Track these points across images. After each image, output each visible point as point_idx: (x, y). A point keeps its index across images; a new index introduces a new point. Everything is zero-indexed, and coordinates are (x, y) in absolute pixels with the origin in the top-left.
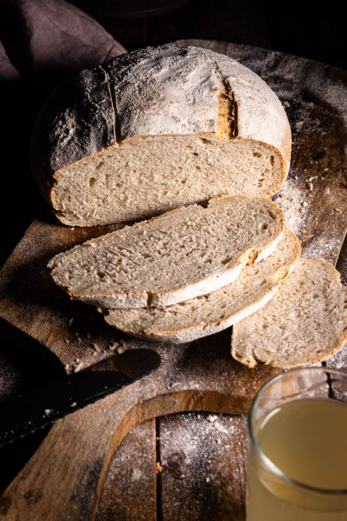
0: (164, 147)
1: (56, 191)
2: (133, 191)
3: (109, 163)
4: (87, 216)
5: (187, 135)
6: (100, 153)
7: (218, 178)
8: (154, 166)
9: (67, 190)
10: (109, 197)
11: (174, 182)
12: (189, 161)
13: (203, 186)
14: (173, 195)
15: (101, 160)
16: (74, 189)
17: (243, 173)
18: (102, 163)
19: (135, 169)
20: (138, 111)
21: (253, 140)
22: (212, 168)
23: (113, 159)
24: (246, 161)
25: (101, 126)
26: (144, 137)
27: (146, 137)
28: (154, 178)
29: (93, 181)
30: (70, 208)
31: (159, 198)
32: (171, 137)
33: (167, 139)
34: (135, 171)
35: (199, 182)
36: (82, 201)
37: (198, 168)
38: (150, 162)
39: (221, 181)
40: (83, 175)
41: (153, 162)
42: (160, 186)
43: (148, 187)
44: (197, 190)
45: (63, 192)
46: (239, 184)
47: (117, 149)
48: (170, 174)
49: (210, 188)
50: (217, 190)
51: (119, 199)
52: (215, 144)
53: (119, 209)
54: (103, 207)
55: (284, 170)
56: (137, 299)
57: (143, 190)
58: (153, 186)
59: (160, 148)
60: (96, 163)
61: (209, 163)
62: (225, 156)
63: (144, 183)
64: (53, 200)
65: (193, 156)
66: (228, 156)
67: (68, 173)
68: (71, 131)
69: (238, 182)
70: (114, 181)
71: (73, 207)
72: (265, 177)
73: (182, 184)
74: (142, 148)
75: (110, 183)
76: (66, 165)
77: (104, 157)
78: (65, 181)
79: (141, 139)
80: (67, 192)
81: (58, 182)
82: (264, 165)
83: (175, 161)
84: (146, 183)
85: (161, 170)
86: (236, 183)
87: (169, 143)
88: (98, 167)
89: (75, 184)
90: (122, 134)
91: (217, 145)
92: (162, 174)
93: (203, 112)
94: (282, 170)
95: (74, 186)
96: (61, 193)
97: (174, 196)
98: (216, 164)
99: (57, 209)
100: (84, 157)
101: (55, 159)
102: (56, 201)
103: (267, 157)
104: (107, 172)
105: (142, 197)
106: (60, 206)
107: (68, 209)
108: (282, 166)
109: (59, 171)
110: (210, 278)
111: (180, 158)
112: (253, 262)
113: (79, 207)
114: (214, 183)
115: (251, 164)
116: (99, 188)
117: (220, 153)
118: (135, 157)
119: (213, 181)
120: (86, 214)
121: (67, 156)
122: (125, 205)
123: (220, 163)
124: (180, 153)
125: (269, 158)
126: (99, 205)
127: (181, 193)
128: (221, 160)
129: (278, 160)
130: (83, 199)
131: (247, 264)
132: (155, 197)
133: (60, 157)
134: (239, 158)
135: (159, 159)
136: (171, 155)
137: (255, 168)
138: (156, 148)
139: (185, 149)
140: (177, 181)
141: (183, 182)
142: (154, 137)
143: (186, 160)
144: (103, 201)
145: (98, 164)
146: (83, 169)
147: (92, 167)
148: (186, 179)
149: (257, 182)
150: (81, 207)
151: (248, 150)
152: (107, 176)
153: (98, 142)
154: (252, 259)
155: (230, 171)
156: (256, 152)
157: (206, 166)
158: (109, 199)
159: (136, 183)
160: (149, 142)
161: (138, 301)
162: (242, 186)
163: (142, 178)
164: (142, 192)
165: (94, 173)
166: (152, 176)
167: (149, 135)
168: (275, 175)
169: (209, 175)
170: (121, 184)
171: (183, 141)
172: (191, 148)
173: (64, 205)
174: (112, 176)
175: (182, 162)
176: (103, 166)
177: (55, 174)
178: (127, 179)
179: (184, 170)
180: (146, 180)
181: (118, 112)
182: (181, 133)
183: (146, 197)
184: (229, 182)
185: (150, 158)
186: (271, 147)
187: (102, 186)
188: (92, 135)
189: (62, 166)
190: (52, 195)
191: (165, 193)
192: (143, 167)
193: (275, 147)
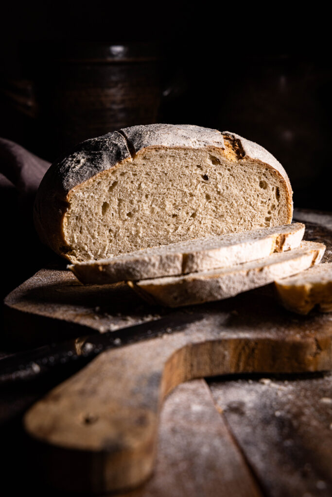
0: (176, 164)
1: (68, 217)
2: (144, 223)
3: (122, 182)
4: (99, 253)
5: (197, 150)
6: (114, 167)
7: (227, 212)
8: (166, 190)
9: (78, 218)
10: (120, 230)
11: (184, 214)
12: (199, 186)
13: (212, 222)
14: (183, 232)
15: (114, 178)
16: (86, 217)
17: (251, 207)
18: (115, 183)
19: (147, 193)
20: (149, 133)
21: (260, 161)
22: (221, 198)
23: (126, 178)
24: (253, 192)
25: (113, 149)
26: (157, 149)
27: (159, 149)
28: (166, 206)
29: (105, 206)
30: (81, 242)
31: (170, 233)
32: (183, 152)
33: (179, 154)
34: (147, 196)
35: (209, 217)
36: (93, 234)
37: (208, 197)
38: (162, 184)
39: (230, 217)
40: (96, 197)
41: (165, 184)
42: (171, 218)
43: (159, 219)
44: (207, 226)
45: (75, 221)
46: (247, 222)
47: (131, 163)
48: (181, 202)
49: (219, 225)
50: (226, 228)
51: (131, 234)
52: (225, 165)
53: (130, 246)
54: (114, 243)
55: (289, 205)
56: (171, 261)
57: (154, 223)
58: (165, 217)
59: (173, 165)
60: (110, 182)
61: (219, 190)
62: (233, 183)
63: (156, 212)
64: (65, 230)
65: (203, 180)
66: (236, 182)
67: (81, 194)
68: (82, 161)
69: (246, 219)
70: (126, 207)
71: (84, 241)
72: (272, 215)
73: (193, 218)
74: (155, 164)
75: (122, 211)
76: (80, 183)
77: (118, 174)
78: (78, 205)
79: (154, 152)
80: (79, 221)
81: (71, 206)
82: (270, 199)
83: (186, 185)
84: (158, 213)
85: (172, 197)
86: (245, 221)
87: (181, 160)
88: (111, 189)
89: (87, 210)
90: (135, 148)
91: (226, 166)
92: (174, 202)
93: (210, 136)
94: (287, 206)
95: (87, 212)
96: (73, 222)
97: (185, 233)
98: (225, 191)
99: (68, 243)
100: (98, 172)
101: (68, 181)
102: (68, 232)
103: (273, 189)
104: (120, 196)
105: (154, 231)
106: (72, 239)
107: (79, 244)
108: (287, 201)
109: (73, 189)
110: (243, 245)
111: (190, 180)
112: (281, 248)
113: (90, 241)
114: (224, 219)
115: (258, 196)
116: (112, 217)
117: (229, 178)
118: (147, 176)
119: (222, 216)
120: (97, 252)
121: (81, 176)
122: (137, 242)
123: (228, 192)
124: (191, 174)
125: (275, 191)
126: (111, 241)
127: (192, 228)
128: (229, 187)
129: (283, 193)
130: (95, 231)
131: (275, 251)
132: (166, 233)
133: (74, 178)
134: (247, 186)
135: (170, 181)
136: (182, 176)
137: (262, 202)
138: (168, 165)
139: (196, 170)
140: (187, 213)
141: (194, 215)
142: (166, 149)
143: (197, 186)
144: (115, 236)
145: (111, 185)
146: (96, 189)
147: (105, 187)
148: (197, 210)
149: (263, 221)
150: (93, 241)
151: (255, 177)
152: (120, 200)
153: (112, 160)
154: (279, 244)
155: (239, 203)
156: (262, 180)
157: (215, 194)
158: (121, 233)
159: (148, 213)
160: (161, 157)
161: (172, 264)
162: (250, 224)
163: (154, 206)
164: (154, 226)
165: (107, 196)
166: (163, 203)
167: (162, 146)
168: (281, 213)
169: (218, 207)
170: (133, 213)
171: (194, 158)
172: (202, 169)
173: (75, 237)
174: (125, 201)
175: (193, 187)
176: (116, 187)
177: (69, 193)
178: (139, 207)
179: (194, 198)
180: (157, 209)
181: (128, 137)
182: (193, 147)
183: (157, 232)
184: (238, 218)
185: (162, 179)
186: (277, 173)
187: (114, 214)
188: (105, 156)
189: (76, 184)
190: (64, 224)
191: (176, 229)
192: (155, 191)
193: (280, 173)
